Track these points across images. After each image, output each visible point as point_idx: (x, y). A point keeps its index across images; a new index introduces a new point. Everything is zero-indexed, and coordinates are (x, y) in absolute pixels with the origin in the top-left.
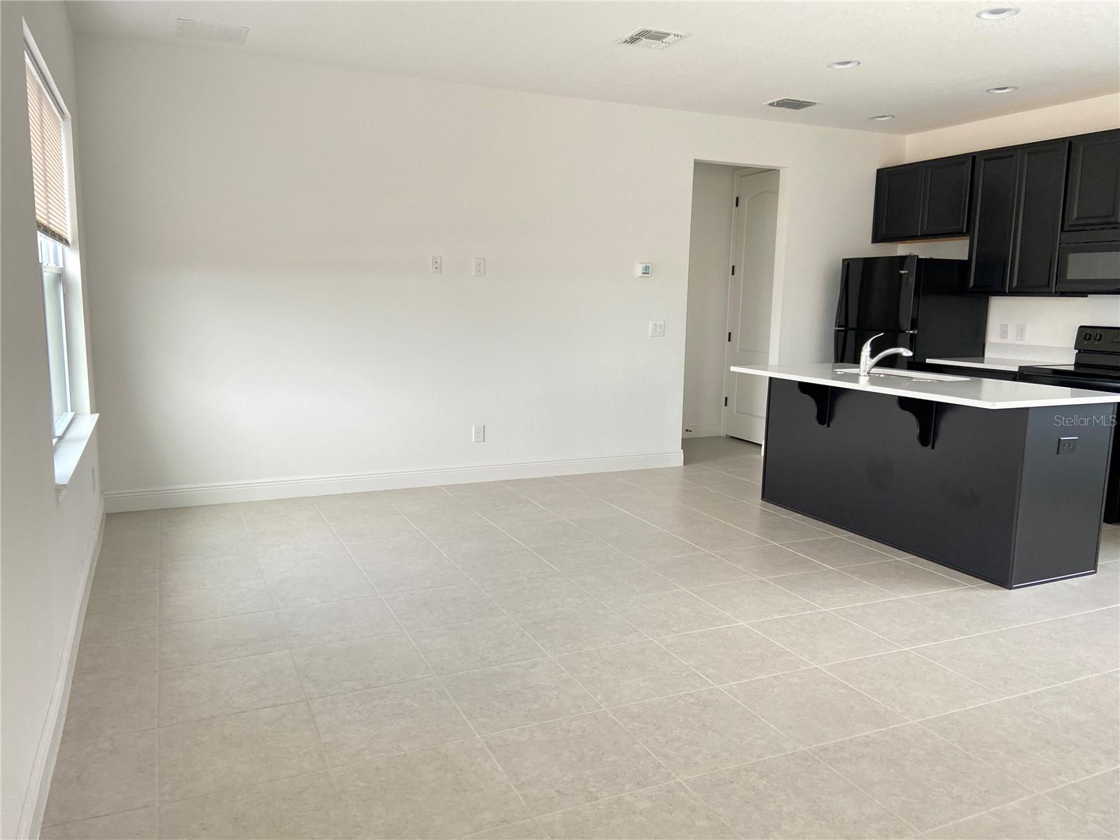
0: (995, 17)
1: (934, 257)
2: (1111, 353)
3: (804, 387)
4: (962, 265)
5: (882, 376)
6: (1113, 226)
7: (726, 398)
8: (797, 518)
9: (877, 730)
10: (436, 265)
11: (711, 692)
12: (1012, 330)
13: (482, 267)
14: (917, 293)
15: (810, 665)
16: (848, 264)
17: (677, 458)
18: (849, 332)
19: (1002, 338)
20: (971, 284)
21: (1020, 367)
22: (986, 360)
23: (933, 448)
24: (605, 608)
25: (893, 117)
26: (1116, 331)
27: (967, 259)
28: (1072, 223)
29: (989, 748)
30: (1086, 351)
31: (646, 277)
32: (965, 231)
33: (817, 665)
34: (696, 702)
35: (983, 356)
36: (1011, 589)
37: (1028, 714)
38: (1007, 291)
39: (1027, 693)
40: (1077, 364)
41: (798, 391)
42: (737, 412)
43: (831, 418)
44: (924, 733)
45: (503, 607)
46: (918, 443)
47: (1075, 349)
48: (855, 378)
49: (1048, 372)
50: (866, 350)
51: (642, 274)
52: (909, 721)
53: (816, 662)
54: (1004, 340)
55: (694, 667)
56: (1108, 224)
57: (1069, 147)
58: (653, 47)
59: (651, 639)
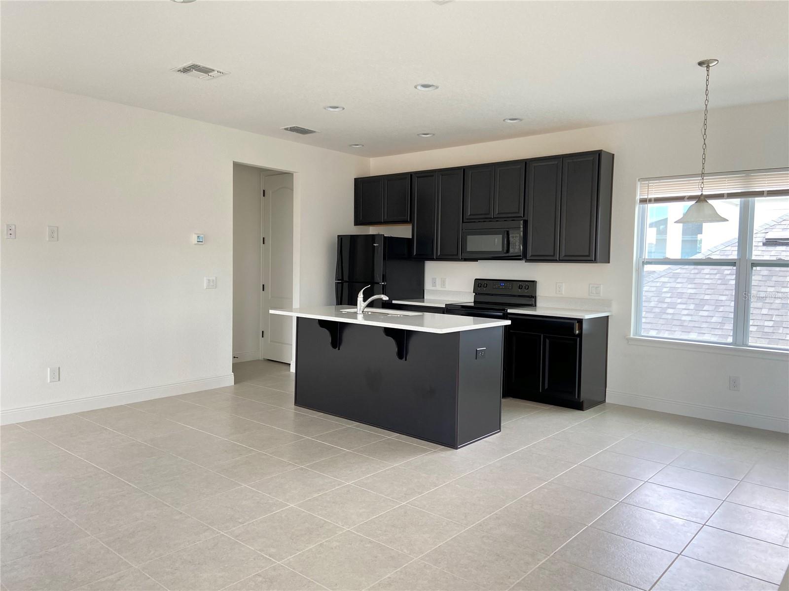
0: (423, 89)
1: (392, 236)
2: (492, 295)
3: (322, 323)
4: (408, 241)
5: (370, 313)
6: (490, 220)
7: (263, 332)
8: (320, 416)
9: (396, 571)
10: (10, 232)
11: (274, 569)
12: (438, 282)
13: (55, 235)
14: (384, 259)
15: (345, 529)
16: (341, 239)
17: (229, 379)
18: (345, 284)
19: (433, 286)
20: (415, 253)
21: (446, 304)
22: (425, 300)
23: (406, 360)
24: (181, 513)
25: (363, 146)
26: (495, 281)
27: (411, 237)
28: (468, 218)
29: (465, 568)
30: (479, 294)
31: (201, 244)
32: (409, 220)
33: (349, 528)
34: (264, 580)
35: (424, 298)
36: (457, 449)
37: (483, 537)
38: (435, 258)
39: (480, 521)
40: (475, 302)
41: (318, 326)
42: (271, 341)
43: (340, 344)
44: (425, 566)
45: (86, 529)
46: (396, 358)
47: (474, 292)
48: (354, 315)
49: (460, 307)
50: (361, 296)
51: (197, 242)
52: (413, 559)
53: (348, 526)
54: (434, 288)
55: (260, 550)
56: (487, 219)
57: (463, 172)
58: (201, 77)
59: (222, 533)
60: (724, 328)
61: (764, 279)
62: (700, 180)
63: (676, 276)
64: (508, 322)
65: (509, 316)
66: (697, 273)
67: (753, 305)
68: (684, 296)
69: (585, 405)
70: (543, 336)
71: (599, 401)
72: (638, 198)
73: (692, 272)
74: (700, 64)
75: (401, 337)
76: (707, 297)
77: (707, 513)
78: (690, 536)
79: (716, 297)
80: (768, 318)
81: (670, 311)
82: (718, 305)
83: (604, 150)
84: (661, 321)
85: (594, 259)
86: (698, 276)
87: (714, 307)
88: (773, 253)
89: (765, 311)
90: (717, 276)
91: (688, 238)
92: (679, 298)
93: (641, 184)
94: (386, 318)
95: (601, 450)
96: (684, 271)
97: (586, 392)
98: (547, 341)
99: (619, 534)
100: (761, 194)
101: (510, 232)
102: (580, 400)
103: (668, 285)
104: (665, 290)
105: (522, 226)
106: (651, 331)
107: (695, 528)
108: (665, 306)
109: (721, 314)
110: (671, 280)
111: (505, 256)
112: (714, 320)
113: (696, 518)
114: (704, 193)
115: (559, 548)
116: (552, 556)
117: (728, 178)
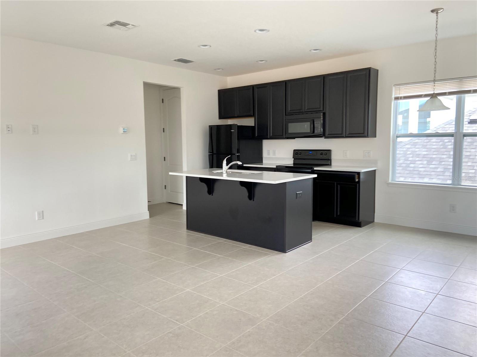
0: (260, 32)
2: (304, 159)
3: (202, 180)
4: (252, 128)
5: (230, 173)
6: (302, 113)
7: (165, 186)
9: (253, 327)
10: (9, 129)
11: (179, 329)
12: (271, 152)
13: (36, 130)
14: (238, 139)
15: (220, 303)
16: (211, 128)
18: (214, 155)
19: (268, 155)
20: (256, 135)
21: (276, 166)
22: (263, 164)
23: (253, 201)
24: (121, 297)
25: (223, 69)
26: (306, 151)
27: (254, 126)
28: (288, 112)
29: (295, 324)
30: (297, 159)
31: (126, 134)
32: (252, 115)
33: (223, 302)
34: (173, 335)
35: (262, 162)
36: (286, 253)
37: (304, 305)
38: (269, 137)
39: (302, 296)
40: (294, 164)
41: (199, 181)
42: (171, 191)
43: (213, 192)
44: (270, 324)
45: (64, 308)
46: (248, 199)
47: (293, 158)
48: (221, 174)
49: (285, 167)
50: (225, 162)
51: (123, 132)
52: (263, 320)
53: (222, 302)
54: (269, 156)
55: (170, 318)
56: (300, 112)
57: (285, 84)
58: (121, 29)
59: (147, 308)
60: (445, 175)
61: (469, 144)
62: (433, 84)
63: (415, 144)
64: (316, 176)
65: (316, 172)
66: (428, 142)
67: (464, 160)
68: (420, 156)
69: (362, 224)
70: (336, 183)
71: (370, 221)
72: (393, 96)
73: (425, 141)
74: (432, 11)
75: (250, 187)
76: (434, 156)
77: (439, 287)
78: (430, 301)
79: (440, 156)
80: (471, 168)
81: (412, 165)
82: (441, 161)
83: (372, 67)
84: (407, 172)
85: (366, 135)
86: (429, 144)
87: (439, 162)
88: (474, 128)
89: (469, 164)
90: (441, 143)
91: (422, 120)
92: (417, 157)
93: (395, 88)
94: (241, 175)
95: (373, 251)
96: (420, 141)
97: (363, 216)
98: (339, 186)
99: (386, 301)
100: (469, 92)
101: (315, 120)
102: (359, 221)
103: (411, 150)
104: (409, 153)
105: (322, 117)
106: (401, 177)
107: (432, 296)
108: (409, 162)
109: (443, 166)
110: (412, 147)
111: (312, 135)
112: (439, 170)
113: (433, 290)
114: (435, 92)
115: (351, 311)
116: (347, 316)
117: (449, 82)
